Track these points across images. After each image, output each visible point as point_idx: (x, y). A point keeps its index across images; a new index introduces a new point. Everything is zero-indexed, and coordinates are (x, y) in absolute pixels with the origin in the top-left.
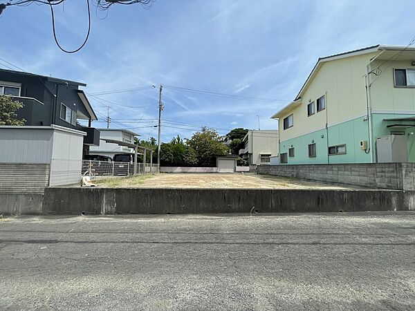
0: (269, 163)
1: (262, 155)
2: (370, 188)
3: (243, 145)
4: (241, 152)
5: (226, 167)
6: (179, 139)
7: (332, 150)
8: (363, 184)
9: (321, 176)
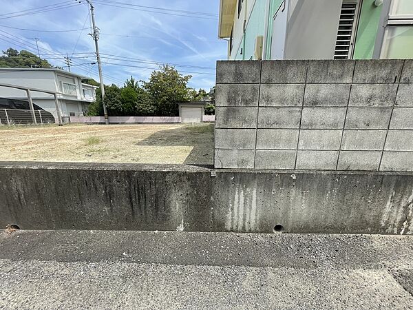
6: (132, 81)
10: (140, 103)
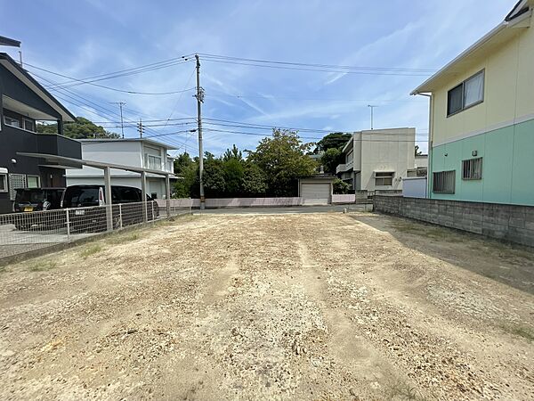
0: (390, 188)
1: (378, 174)
3: (342, 159)
4: (339, 169)
6: (235, 151)
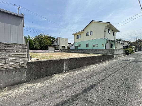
0: (64, 49)
2: (106, 54)
5: (52, 50)
6: (29, 37)
7: (94, 46)
8: (105, 53)
9: (93, 52)
10: (35, 45)
